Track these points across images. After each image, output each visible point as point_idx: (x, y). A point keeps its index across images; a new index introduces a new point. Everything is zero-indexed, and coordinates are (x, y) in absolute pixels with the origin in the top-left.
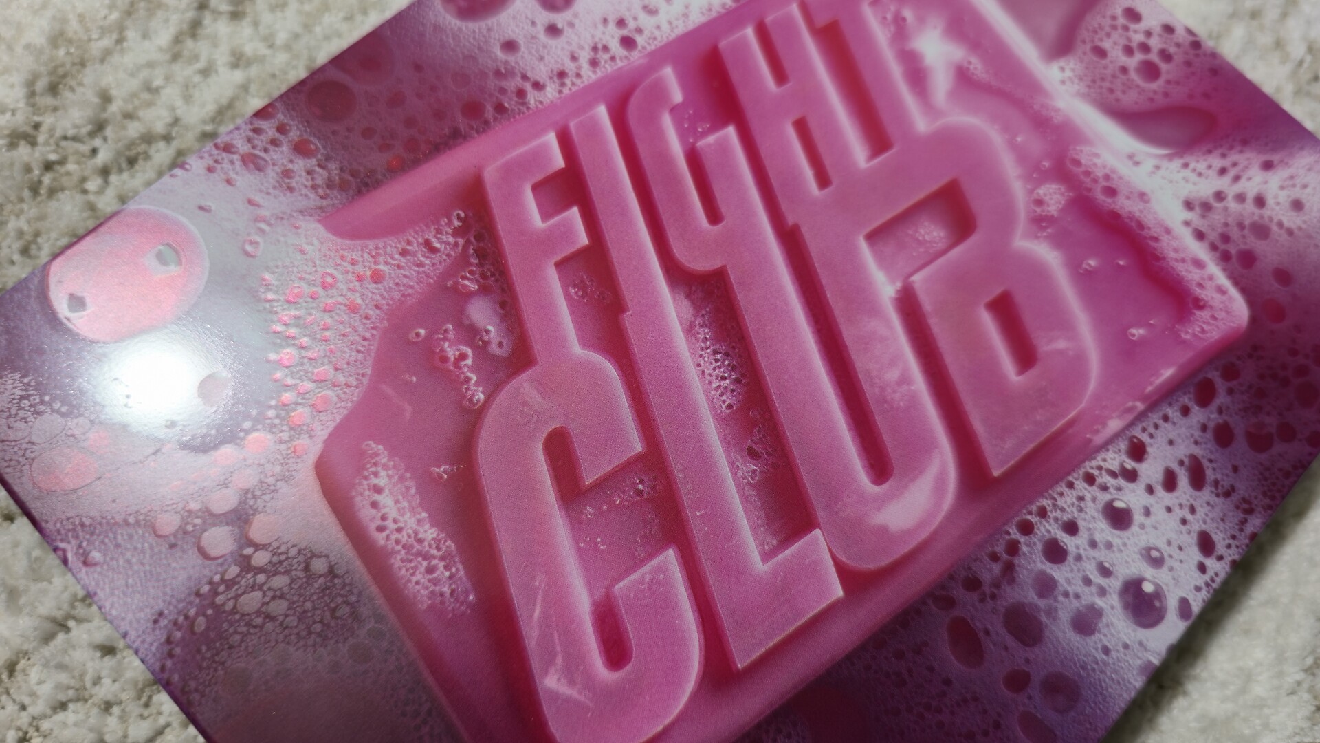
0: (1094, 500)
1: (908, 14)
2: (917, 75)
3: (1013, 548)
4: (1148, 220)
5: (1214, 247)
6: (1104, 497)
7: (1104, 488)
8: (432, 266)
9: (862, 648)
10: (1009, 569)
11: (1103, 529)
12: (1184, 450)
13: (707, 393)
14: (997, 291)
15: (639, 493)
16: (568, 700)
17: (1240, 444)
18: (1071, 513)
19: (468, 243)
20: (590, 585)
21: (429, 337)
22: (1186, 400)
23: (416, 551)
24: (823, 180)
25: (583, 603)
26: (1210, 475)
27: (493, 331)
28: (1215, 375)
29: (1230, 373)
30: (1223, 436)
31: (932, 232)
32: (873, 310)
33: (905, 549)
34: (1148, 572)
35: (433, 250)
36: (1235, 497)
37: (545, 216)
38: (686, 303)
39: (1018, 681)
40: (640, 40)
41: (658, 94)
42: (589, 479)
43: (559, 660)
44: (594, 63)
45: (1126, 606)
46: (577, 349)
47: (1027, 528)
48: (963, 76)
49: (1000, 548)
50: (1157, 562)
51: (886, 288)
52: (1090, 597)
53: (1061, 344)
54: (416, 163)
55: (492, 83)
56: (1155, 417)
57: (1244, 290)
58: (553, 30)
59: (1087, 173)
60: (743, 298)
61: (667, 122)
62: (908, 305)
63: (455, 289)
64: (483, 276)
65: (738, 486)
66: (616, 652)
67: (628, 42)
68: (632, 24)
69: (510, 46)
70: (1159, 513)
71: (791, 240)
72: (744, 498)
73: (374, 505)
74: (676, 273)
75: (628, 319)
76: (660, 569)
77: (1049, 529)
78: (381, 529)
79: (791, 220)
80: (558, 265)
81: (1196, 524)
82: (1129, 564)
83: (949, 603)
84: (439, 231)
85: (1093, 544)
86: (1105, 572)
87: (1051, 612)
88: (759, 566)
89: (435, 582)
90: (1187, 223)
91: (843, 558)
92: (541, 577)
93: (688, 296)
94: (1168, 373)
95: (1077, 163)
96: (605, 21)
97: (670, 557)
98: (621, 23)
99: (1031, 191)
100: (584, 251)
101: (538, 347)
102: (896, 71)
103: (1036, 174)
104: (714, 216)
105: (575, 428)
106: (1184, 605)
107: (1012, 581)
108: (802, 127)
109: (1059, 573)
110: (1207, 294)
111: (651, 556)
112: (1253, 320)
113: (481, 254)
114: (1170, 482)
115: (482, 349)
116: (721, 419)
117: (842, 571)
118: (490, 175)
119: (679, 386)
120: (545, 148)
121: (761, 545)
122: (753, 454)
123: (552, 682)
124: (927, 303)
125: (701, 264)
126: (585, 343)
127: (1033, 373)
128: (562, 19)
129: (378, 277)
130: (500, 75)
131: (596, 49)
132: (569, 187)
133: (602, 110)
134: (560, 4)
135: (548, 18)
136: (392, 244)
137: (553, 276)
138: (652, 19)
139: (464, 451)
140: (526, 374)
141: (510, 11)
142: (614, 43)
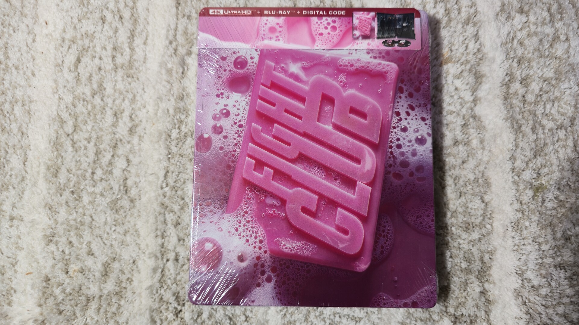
0: (398, 130)
1: (282, 65)
2: (296, 77)
3: (392, 153)
5: (380, 57)
7: (398, 127)
8: (253, 201)
9: (382, 193)
10: (394, 157)
11: (404, 135)
13: (319, 177)
14: (349, 108)
15: (324, 204)
16: (346, 246)
17: (415, 94)
18: (396, 137)
19: (254, 191)
20: (332, 226)
21: (265, 214)
22: (399, 95)
23: (300, 248)
24: (300, 118)
25: (333, 230)
26: (414, 105)
27: (274, 202)
28: (400, 85)
29: (403, 81)
30: (411, 96)
31: (327, 108)
32: (332, 134)
33: (374, 171)
34: (417, 134)
35: (250, 198)
36: (422, 105)
37: (262, 173)
38: (299, 165)
39: (412, 174)
40: (242, 123)
41: (256, 130)
42: (314, 210)
43: (338, 242)
44: (239, 136)
45: (419, 144)
46: (291, 191)
47: (391, 147)
48: (305, 69)
49: (389, 155)
50: (418, 131)
51: (330, 128)
52: (411, 148)
53: (369, 107)
54: (230, 186)
55: (227, 158)
56: (396, 104)
57: (392, 61)
58: (225, 137)
59: (344, 66)
60: (308, 154)
61: (263, 134)
62: (336, 127)
63: (261, 201)
64: (263, 194)
65: (338, 187)
66: (345, 232)
67: (240, 126)
68: (237, 121)
69: (221, 148)
70: (411, 122)
71: (305, 135)
72: (341, 188)
73: (286, 248)
74: (293, 161)
75: (293, 177)
76: (340, 212)
77: (395, 143)
78: (291, 251)
79: (302, 131)
80: (273, 180)
81: (419, 117)
82: (413, 136)
83: (389, 173)
84: (247, 195)
85: (404, 139)
86: (410, 142)
87: (407, 158)
88: (354, 197)
89: (308, 250)
90: (371, 57)
91: (366, 182)
92: (323, 233)
93: (299, 163)
94: (391, 93)
95: (341, 65)
96: (232, 126)
97: (339, 209)
98: (235, 123)
99: (338, 81)
100: (274, 172)
101: (284, 197)
102: (291, 80)
103: (336, 76)
104: (289, 144)
105: (304, 204)
106: (428, 134)
107: (396, 159)
108: (286, 111)
109: (403, 150)
110: (386, 69)
111: (336, 212)
112: (399, 66)
113: (259, 191)
114: (409, 114)
115: (276, 207)
116: (325, 179)
117: (368, 184)
118: (245, 176)
119: (313, 180)
120: (248, 161)
121: (351, 193)
122: (336, 179)
123: (341, 246)
124: (340, 124)
125: (295, 155)
126: (291, 189)
127: (368, 118)
128: (224, 134)
129: (246, 213)
130: (226, 156)
131: (236, 133)
132: (260, 164)
133: (250, 144)
134: (220, 130)
135: (221, 136)
136: (242, 205)
137: (274, 183)
138: (240, 116)
139: (291, 226)
140: (287, 204)
141: (213, 141)
142: (238, 129)
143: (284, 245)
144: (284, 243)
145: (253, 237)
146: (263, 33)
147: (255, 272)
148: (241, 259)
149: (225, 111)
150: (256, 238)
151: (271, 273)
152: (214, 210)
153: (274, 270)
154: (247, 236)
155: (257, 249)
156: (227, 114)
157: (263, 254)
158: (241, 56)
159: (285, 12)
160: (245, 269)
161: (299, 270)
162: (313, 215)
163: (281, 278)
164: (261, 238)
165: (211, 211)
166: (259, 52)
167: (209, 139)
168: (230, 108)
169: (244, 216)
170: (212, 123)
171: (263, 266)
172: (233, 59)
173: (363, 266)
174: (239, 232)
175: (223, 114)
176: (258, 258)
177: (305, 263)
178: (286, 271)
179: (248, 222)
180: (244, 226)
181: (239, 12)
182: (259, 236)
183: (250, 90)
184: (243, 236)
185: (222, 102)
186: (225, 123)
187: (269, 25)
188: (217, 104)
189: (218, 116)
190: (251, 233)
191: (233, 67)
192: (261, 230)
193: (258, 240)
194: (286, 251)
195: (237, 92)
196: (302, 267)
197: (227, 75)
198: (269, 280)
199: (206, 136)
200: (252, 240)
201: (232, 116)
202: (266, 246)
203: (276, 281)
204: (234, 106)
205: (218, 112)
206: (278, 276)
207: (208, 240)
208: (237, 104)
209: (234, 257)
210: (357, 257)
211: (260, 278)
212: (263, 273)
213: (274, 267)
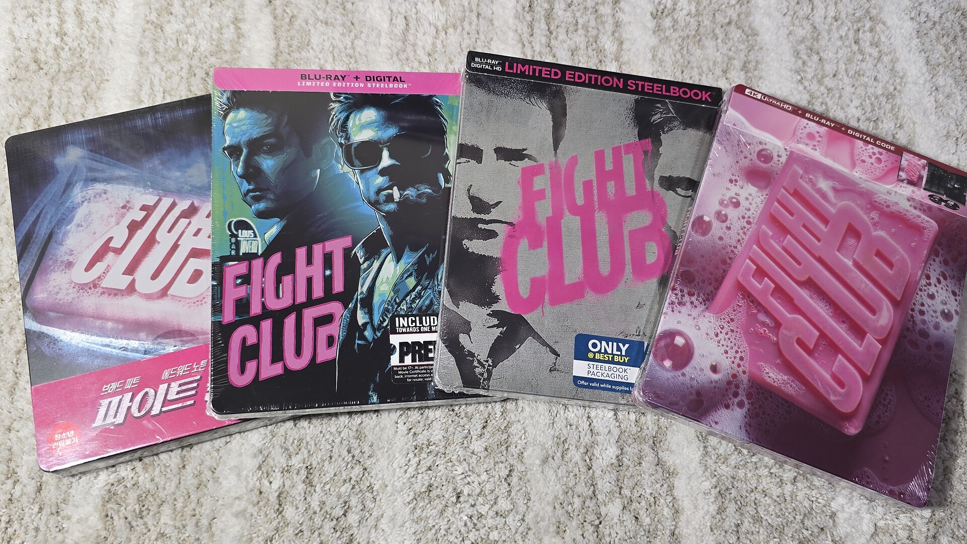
0: (924, 294)
1: (811, 177)
2: (824, 196)
3: (912, 316)
4: (901, 210)
5: (920, 210)
6: (926, 293)
7: (925, 291)
8: (743, 310)
9: (892, 356)
10: (914, 322)
11: (929, 302)
12: (938, 271)
13: (824, 312)
14: (875, 250)
15: (824, 345)
16: (838, 401)
17: (951, 262)
18: (921, 301)
19: (747, 301)
20: (827, 371)
21: (754, 330)
22: (933, 257)
23: (785, 383)
24: (819, 240)
25: (828, 377)
26: (947, 274)
27: (768, 321)
28: (937, 246)
29: (940, 244)
30: (946, 263)
31: (851, 241)
32: (850, 271)
33: (889, 329)
34: (945, 307)
35: (741, 306)
36: (956, 278)
37: (760, 283)
38: (806, 290)
39: (929, 348)
40: (751, 220)
41: (765, 234)
42: (812, 347)
43: (831, 393)
44: (744, 233)
45: (944, 318)
46: (789, 316)
47: (913, 310)
48: (835, 189)
49: (909, 317)
50: (945, 304)
51: (850, 263)
52: (934, 320)
53: (898, 257)
54: (721, 283)
55: (724, 252)
56: (928, 265)
57: (932, 219)
58: (729, 228)
59: (880, 204)
60: (818, 283)
61: (772, 241)
62: (857, 265)
63: (752, 314)
64: (756, 308)
65: (845, 332)
66: (842, 384)
67: (749, 223)
68: (746, 216)
69: (721, 238)
70: (940, 291)
71: (820, 260)
72: (848, 335)
73: (769, 377)
74: (800, 284)
75: (796, 302)
76: (840, 361)
77: (918, 307)
78: (774, 382)
79: (817, 255)
80: (771, 295)
81: (950, 290)
82: (940, 308)
83: (905, 337)
84: (738, 301)
85: (929, 306)
86: (935, 312)
87: (928, 328)
88: (860, 349)
89: (794, 388)
90: (911, 206)
91: (877, 338)
92: (815, 376)
93: (806, 288)
94: (925, 252)
95: (876, 202)
96: (739, 219)
97: (840, 356)
98: (743, 218)
99: (869, 217)
100: (775, 288)
101: (780, 320)
102: (817, 196)
103: (868, 211)
104: (799, 263)
105: (800, 336)
106: (956, 311)
107: (916, 325)
108: (804, 226)
109: (926, 317)
110: (925, 225)
111: (836, 359)
112: (939, 226)
113: (752, 302)
114: (939, 282)
115: (768, 326)
116: (831, 317)
117: (878, 341)
118: (740, 279)
119: (818, 314)
120: (748, 265)
121: (857, 343)
122: (844, 322)
123: (832, 398)
124: (861, 263)
125: (804, 278)
126: (790, 313)
127: (894, 268)
128: (728, 223)
129: (732, 320)
130: (724, 249)
131: (742, 229)
132: (761, 273)
133: (755, 246)
134: (724, 218)
135: (724, 225)
136: (730, 310)
137: (771, 299)
138: (750, 212)
139: (781, 355)
140: (781, 329)
141: (713, 228)
142: (745, 224)
143: (768, 373)
144: (767, 371)
145: (733, 351)
146: (801, 136)
147: (727, 390)
148: (714, 369)
149: (734, 200)
150: (737, 352)
151: (744, 398)
152: (696, 303)
153: (749, 396)
154: (727, 346)
155: (735, 366)
156: (737, 205)
157: (741, 373)
158: (767, 149)
159: (828, 123)
160: (716, 382)
161: (778, 406)
162: (810, 352)
163: (756, 408)
164: (743, 355)
165: (692, 303)
166: (788, 153)
167: (709, 224)
168: (742, 199)
169: (729, 322)
170: (717, 207)
171: (737, 387)
172: (757, 149)
173: (852, 429)
174: (719, 338)
175: (732, 202)
176: (734, 376)
177: (787, 402)
178: (763, 402)
179: (732, 331)
180: (727, 334)
181: (778, 103)
182: (741, 352)
183: (768, 189)
184: (723, 345)
185: (734, 189)
186: (732, 213)
187: (807, 130)
188: (728, 189)
189: (725, 202)
190: (732, 344)
191: (755, 157)
192: (745, 346)
193: (738, 356)
194: (769, 380)
195: (753, 185)
196: (782, 404)
197: (746, 163)
198: (741, 405)
199: (706, 219)
200: (731, 353)
201: (741, 208)
202: (747, 366)
203: (749, 410)
204: (747, 199)
205: (727, 198)
206: (752, 404)
207: (680, 334)
208: (750, 198)
209: (706, 364)
210: (849, 417)
211: (730, 399)
212: (736, 395)
213: (750, 392)
